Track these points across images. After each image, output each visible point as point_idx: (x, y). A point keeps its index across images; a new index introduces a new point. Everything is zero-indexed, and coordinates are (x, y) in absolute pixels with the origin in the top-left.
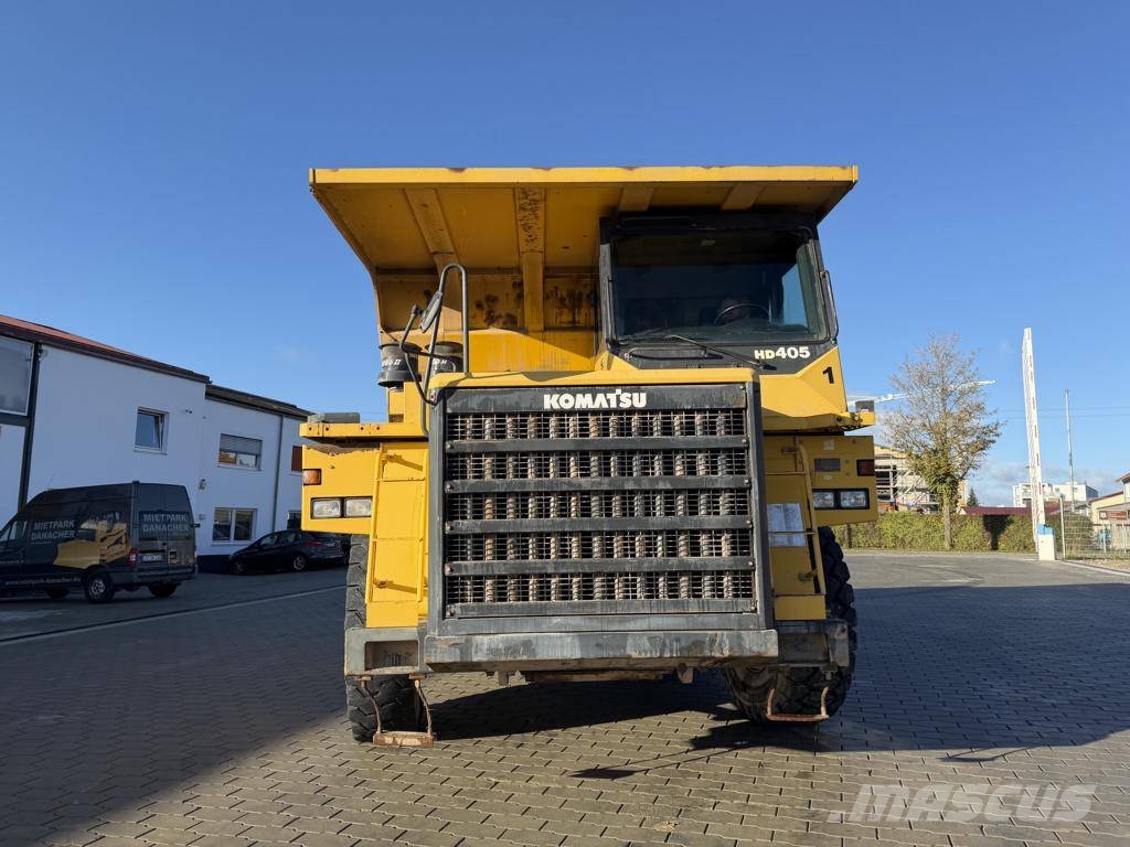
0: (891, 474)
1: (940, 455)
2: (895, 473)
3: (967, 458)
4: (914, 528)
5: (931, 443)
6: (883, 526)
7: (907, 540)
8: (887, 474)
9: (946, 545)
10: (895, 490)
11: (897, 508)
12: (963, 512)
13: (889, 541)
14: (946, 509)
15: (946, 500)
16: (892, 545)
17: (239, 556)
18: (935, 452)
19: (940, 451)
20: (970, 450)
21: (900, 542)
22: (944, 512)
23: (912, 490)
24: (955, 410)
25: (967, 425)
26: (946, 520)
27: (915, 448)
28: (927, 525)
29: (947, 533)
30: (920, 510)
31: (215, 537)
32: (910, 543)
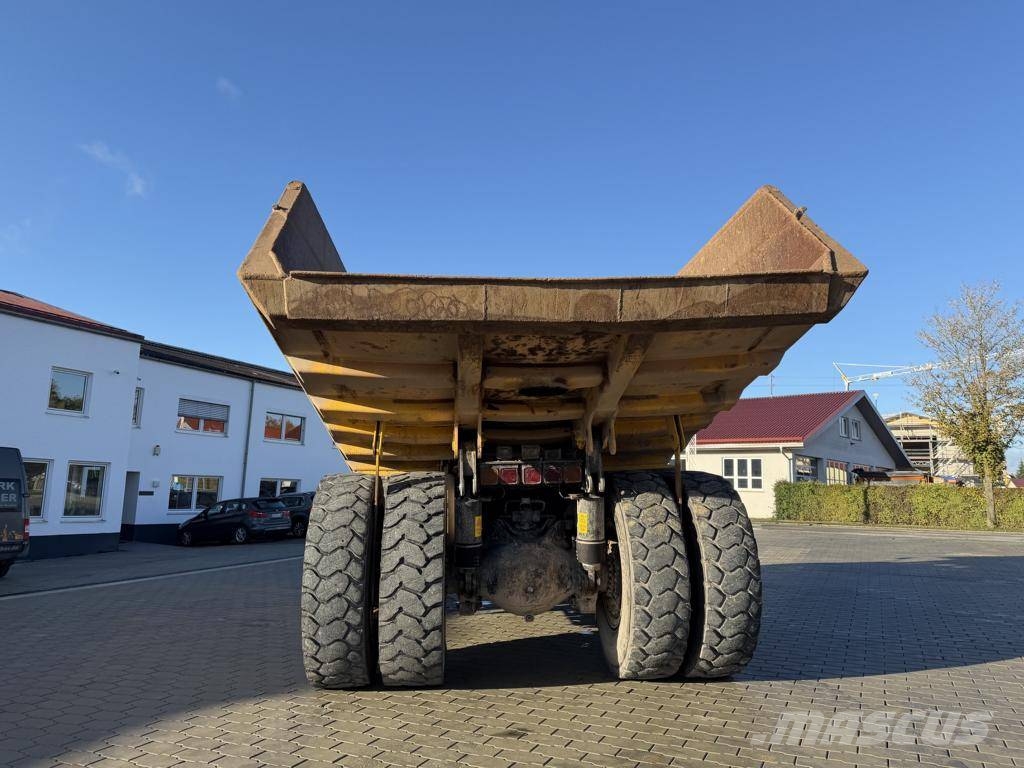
0: (931, 445)
1: (978, 419)
2: (934, 444)
3: (1013, 423)
4: (949, 503)
5: (968, 406)
6: (914, 500)
7: (943, 516)
8: (926, 445)
9: (989, 524)
10: (936, 461)
11: (931, 480)
12: (1012, 485)
13: (920, 516)
14: (988, 482)
15: (987, 471)
16: (925, 521)
17: (191, 525)
18: (974, 415)
19: (980, 414)
20: (1016, 413)
21: (933, 519)
22: (986, 485)
23: (953, 462)
24: (997, 369)
25: (1012, 385)
26: (988, 494)
27: (949, 412)
28: (966, 498)
29: (990, 510)
30: (960, 483)
31: (172, 505)
32: (946, 519)
